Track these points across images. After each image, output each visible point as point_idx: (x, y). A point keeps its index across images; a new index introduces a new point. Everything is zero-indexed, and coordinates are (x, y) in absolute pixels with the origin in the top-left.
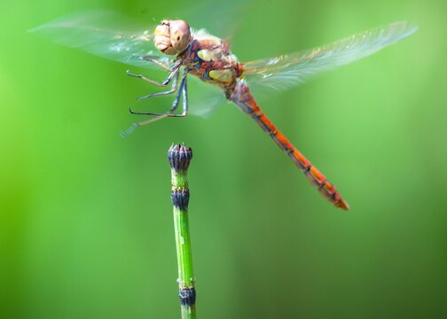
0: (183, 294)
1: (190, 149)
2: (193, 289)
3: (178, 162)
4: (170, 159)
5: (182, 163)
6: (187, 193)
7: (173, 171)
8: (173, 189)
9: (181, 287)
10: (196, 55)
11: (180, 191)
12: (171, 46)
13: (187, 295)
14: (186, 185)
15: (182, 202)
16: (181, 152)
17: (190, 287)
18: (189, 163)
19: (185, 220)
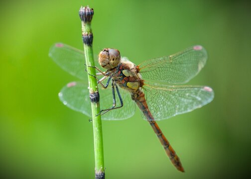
0: (91, 96)
1: (92, 9)
2: (98, 93)
3: (85, 18)
4: (80, 15)
5: (88, 18)
6: (92, 36)
7: (83, 23)
8: (83, 33)
9: (91, 92)
10: (122, 73)
11: (87, 35)
12: (109, 64)
13: (94, 97)
14: (91, 31)
15: (89, 41)
16: (87, 11)
17: (96, 92)
18: (92, 18)
19: (91, 52)
